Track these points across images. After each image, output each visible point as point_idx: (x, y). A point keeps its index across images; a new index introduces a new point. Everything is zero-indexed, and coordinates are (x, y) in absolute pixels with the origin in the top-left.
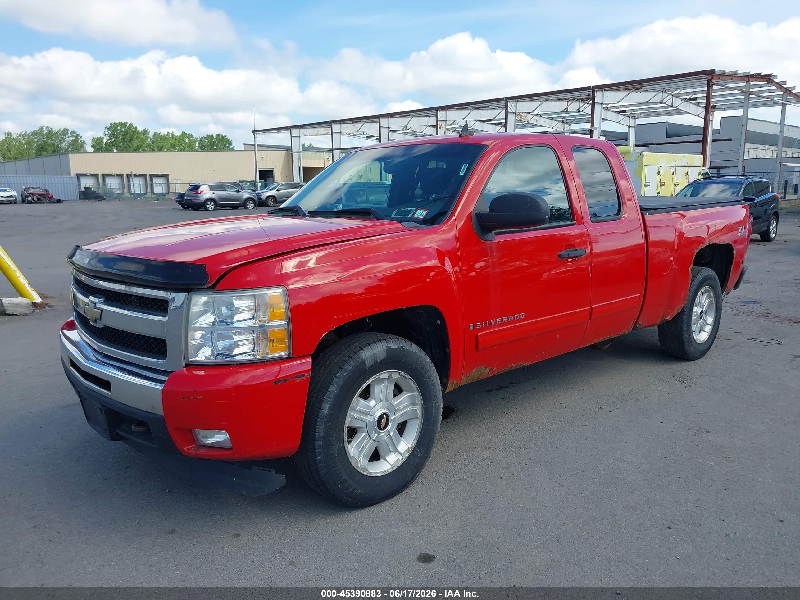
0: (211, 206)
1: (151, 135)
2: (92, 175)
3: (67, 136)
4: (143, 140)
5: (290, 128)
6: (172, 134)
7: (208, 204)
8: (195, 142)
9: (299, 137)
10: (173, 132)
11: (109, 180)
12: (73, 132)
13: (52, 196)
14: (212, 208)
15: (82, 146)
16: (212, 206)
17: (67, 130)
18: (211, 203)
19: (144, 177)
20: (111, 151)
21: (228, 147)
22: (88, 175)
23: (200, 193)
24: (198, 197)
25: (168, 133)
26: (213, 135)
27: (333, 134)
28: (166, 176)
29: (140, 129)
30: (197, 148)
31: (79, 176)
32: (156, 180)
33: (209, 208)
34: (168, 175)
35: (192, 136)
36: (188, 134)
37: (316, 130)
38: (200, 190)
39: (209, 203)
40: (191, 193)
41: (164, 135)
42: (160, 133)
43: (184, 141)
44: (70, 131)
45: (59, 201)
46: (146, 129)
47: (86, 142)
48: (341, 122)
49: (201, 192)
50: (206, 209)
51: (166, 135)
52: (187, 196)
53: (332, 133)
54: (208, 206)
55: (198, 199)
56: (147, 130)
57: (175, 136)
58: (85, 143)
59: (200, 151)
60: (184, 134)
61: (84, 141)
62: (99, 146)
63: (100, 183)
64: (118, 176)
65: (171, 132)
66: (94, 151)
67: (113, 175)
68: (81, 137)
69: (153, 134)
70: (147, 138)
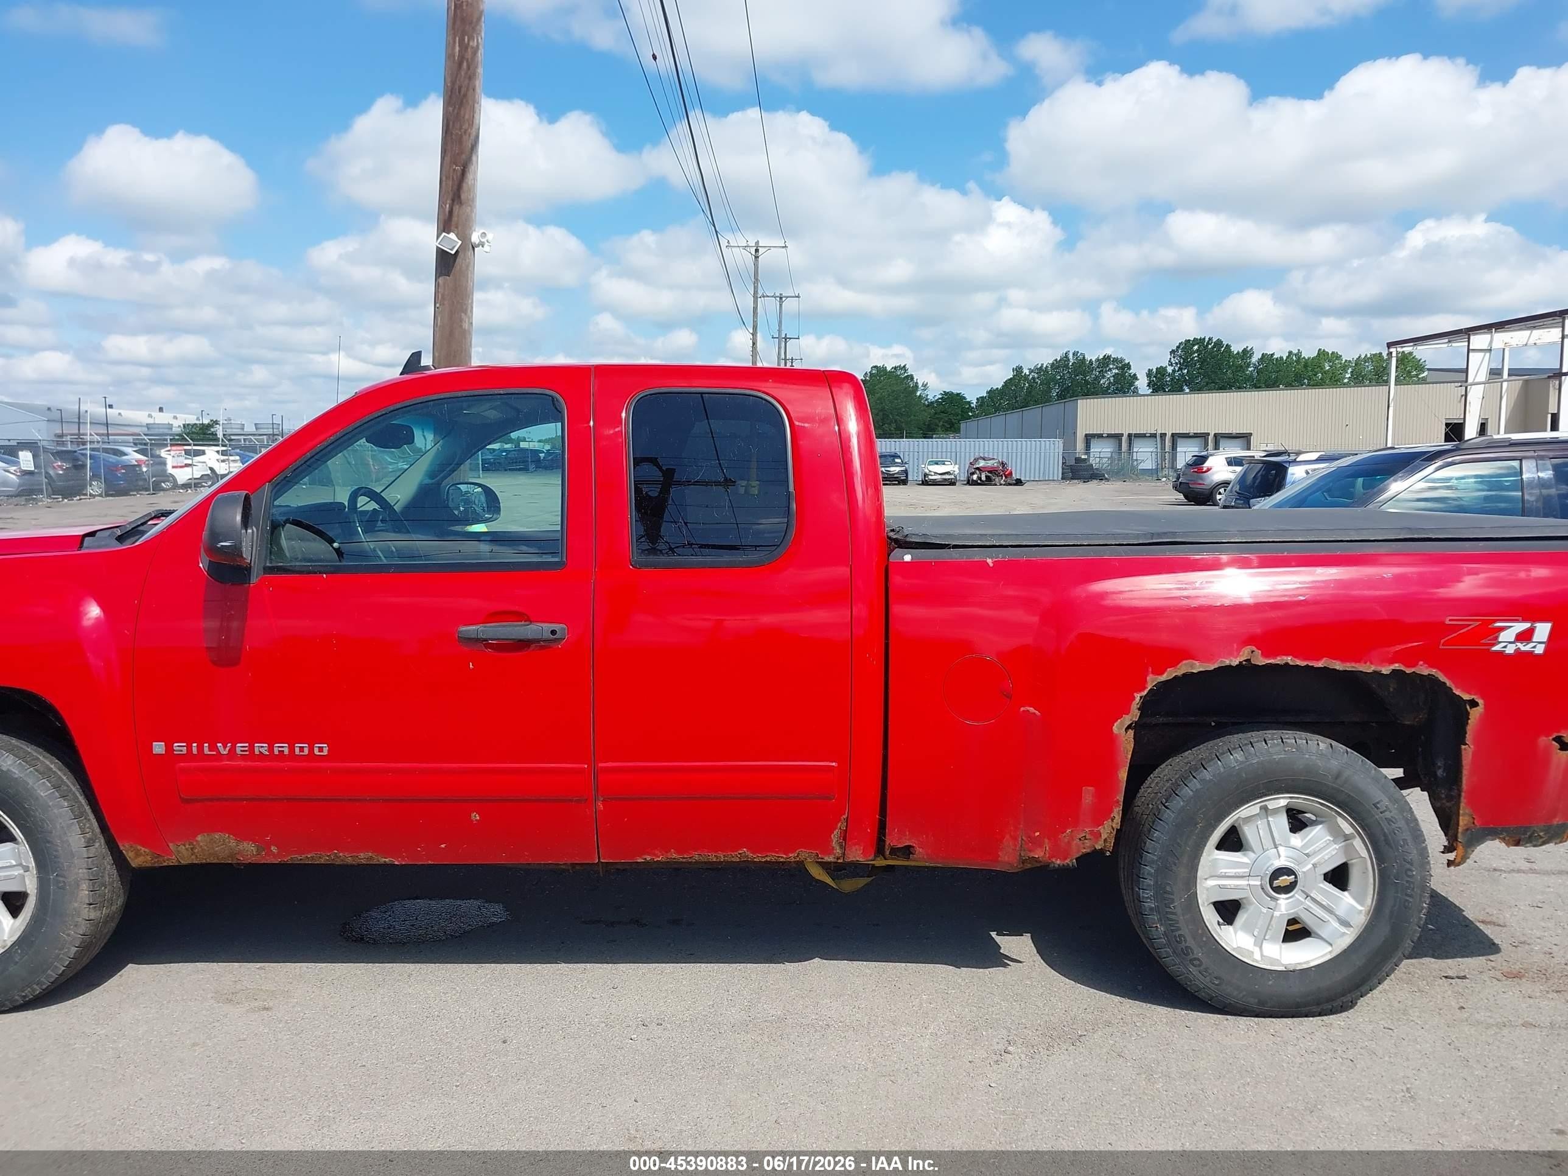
0: (1224, 497)
1: (1254, 359)
2: (1110, 436)
3: (1108, 368)
4: (1241, 369)
5: (1468, 332)
6: (1296, 354)
7: (1220, 494)
8: (1344, 368)
9: (1491, 349)
10: (1299, 350)
11: (1138, 446)
12: (1118, 360)
13: (1011, 474)
15: (1131, 384)
17: (1110, 357)
18: (1224, 491)
19: (1204, 439)
20: (1180, 390)
21: (1417, 375)
22: (1104, 435)
23: (1205, 472)
24: (1200, 478)
25: (1290, 353)
28: (1249, 437)
29: (1236, 348)
30: (1346, 380)
31: (1089, 438)
32: (1225, 445)
33: (1220, 500)
34: (1251, 434)
35: (1339, 357)
36: (1330, 352)
38: (1207, 465)
39: (1221, 491)
40: (1191, 470)
41: (1281, 358)
42: (1273, 354)
43: (1322, 368)
44: (1113, 359)
45: (1019, 482)
46: (1249, 349)
47: (1138, 376)
49: (1209, 470)
50: (1216, 503)
51: (1285, 358)
52: (1185, 476)
55: (1201, 482)
56: (1248, 351)
57: (1304, 358)
58: (1137, 379)
59: (1353, 387)
60: (1322, 354)
61: (1135, 375)
62: (1160, 383)
63: (1123, 450)
64: (1156, 437)
65: (1295, 351)
66: (1153, 392)
67: (1148, 435)
68: (1129, 368)
69: (1260, 357)
70: (1248, 366)
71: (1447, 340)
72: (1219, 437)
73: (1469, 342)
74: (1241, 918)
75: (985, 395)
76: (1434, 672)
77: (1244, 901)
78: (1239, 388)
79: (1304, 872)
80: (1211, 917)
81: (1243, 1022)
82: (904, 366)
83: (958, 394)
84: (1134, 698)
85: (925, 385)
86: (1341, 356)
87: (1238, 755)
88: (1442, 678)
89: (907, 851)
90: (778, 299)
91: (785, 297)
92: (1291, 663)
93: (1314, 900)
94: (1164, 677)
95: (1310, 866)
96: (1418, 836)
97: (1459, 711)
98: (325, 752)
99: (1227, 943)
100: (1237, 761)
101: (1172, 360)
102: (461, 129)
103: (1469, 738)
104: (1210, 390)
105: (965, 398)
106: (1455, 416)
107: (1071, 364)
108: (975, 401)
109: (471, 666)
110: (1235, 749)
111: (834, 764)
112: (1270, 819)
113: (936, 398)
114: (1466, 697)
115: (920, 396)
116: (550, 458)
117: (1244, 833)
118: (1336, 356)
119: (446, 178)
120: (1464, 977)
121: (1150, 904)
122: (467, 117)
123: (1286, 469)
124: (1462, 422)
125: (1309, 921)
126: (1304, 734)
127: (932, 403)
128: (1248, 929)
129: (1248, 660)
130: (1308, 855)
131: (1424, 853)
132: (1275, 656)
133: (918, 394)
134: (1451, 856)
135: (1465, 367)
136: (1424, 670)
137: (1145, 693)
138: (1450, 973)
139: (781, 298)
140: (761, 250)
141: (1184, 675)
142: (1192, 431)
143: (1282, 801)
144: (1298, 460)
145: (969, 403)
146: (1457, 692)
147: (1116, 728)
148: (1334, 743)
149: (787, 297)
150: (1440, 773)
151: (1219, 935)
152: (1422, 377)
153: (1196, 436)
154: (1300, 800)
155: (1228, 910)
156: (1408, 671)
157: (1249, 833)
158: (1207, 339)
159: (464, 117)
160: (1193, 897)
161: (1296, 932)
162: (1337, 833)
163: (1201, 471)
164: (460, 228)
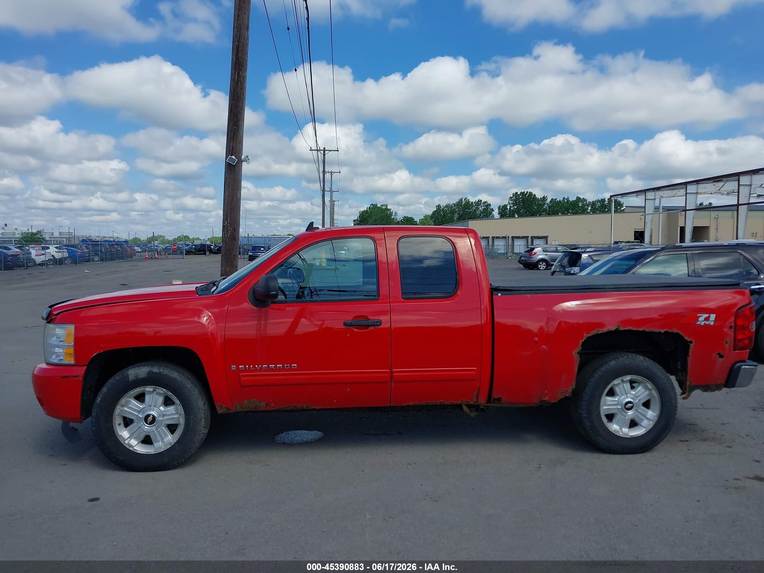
0: (542, 266)
1: (548, 201)
2: (484, 238)
3: (480, 206)
4: (541, 206)
5: (645, 191)
6: (567, 199)
7: (540, 265)
8: (588, 205)
9: (655, 199)
10: (568, 197)
11: (497, 242)
12: (485, 202)
14: (543, 268)
15: (491, 213)
16: (544, 266)
17: (481, 201)
18: (543, 263)
19: (526, 239)
20: (513, 216)
21: (620, 209)
23: (534, 255)
24: (531, 258)
25: (564, 198)
26: (605, 199)
27: (688, 195)
28: (545, 238)
29: (539, 196)
30: (589, 211)
32: (536, 242)
33: (540, 267)
34: (548, 236)
36: (582, 198)
37: (674, 192)
38: (534, 251)
39: (541, 263)
40: (527, 254)
41: (560, 200)
42: (556, 199)
43: (578, 205)
44: (483, 202)
46: (545, 196)
48: (697, 182)
49: (535, 253)
50: (538, 269)
51: (561, 200)
52: (524, 257)
53: (686, 194)
54: (539, 266)
55: (531, 259)
56: (545, 198)
57: (570, 201)
58: (493, 211)
59: (592, 214)
60: (578, 199)
61: (492, 209)
62: (504, 213)
63: (490, 244)
64: (506, 238)
65: (566, 197)
66: (500, 217)
67: (501, 237)
68: (490, 206)
69: (550, 200)
70: (544, 204)
71: (636, 195)
72: (533, 238)
73: (645, 195)
74: (615, 420)
75: (423, 218)
76: (678, 331)
77: (616, 414)
78: (540, 215)
79: (636, 403)
80: (605, 420)
81: (617, 456)
82: (387, 205)
83: (411, 218)
84: (579, 343)
85: (396, 213)
86: (587, 200)
87: (613, 362)
88: (681, 333)
89: (499, 400)
90: (330, 173)
91: (333, 172)
92: (632, 329)
93: (639, 412)
94: (589, 335)
95: (638, 401)
96: (673, 388)
97: (687, 344)
98: (296, 368)
99: (611, 429)
100: (613, 364)
101: (510, 202)
102: (237, 111)
103: (690, 354)
104: (527, 216)
105: (414, 219)
106: (640, 228)
107: (463, 204)
108: (418, 221)
109: (348, 335)
110: (612, 360)
111: (475, 368)
112: (624, 384)
113: (401, 219)
114: (689, 340)
115: (393, 218)
116: (217, 248)
117: (615, 390)
118: (584, 200)
119: (231, 132)
120: (688, 441)
121: (585, 415)
122: (240, 105)
123: (581, 255)
124: (644, 230)
125: (637, 420)
126: (635, 354)
127: (399, 222)
128: (617, 424)
129: (617, 329)
130: (637, 397)
131: (675, 394)
132: (626, 327)
133: (392, 217)
134: (684, 396)
135: (644, 205)
136: (675, 331)
137: (583, 341)
138: (683, 440)
139: (331, 173)
140: (326, 152)
141: (596, 334)
142: (521, 235)
143: (629, 378)
144: (586, 251)
145: (416, 222)
146: (686, 338)
147: (573, 353)
148: (645, 358)
149: (334, 172)
150: (679, 367)
151: (608, 426)
152: (623, 210)
153: (523, 237)
154: (634, 377)
155: (610, 417)
156: (670, 331)
157: (617, 389)
158: (526, 192)
159: (239, 106)
160: (599, 412)
161: (633, 424)
162: (646, 388)
163: (531, 254)
164: (236, 154)
